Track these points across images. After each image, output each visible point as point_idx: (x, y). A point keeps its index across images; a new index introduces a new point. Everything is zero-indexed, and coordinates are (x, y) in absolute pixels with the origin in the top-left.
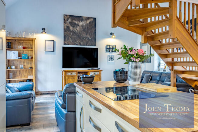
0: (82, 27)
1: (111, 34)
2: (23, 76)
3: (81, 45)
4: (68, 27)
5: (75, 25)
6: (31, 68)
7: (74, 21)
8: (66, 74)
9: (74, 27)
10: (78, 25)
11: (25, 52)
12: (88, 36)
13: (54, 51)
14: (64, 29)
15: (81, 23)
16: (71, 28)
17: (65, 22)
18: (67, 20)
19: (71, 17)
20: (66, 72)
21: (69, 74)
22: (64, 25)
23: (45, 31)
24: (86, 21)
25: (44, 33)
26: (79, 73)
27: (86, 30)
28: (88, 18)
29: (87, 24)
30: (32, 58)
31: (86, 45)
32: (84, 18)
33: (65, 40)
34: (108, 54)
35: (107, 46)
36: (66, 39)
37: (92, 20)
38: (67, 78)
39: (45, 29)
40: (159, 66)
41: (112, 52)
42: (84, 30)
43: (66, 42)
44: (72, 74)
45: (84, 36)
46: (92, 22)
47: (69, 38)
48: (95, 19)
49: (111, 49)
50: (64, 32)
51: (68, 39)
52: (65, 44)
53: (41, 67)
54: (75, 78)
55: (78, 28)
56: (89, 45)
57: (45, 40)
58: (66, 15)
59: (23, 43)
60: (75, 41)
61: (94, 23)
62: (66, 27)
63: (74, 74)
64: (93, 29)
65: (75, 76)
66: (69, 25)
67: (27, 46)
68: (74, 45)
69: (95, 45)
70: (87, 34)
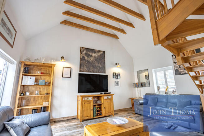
0: (95, 57)
1: (116, 64)
2: (37, 103)
3: (94, 72)
4: (83, 57)
5: (89, 56)
6: (47, 94)
7: (89, 53)
8: (82, 99)
9: (88, 57)
10: (92, 56)
11: (42, 77)
12: (100, 65)
13: (70, 77)
14: (80, 59)
15: (94, 55)
16: (86, 58)
17: (81, 53)
18: (83, 52)
19: (86, 49)
20: (83, 97)
21: (86, 99)
22: (80, 55)
23: (64, 59)
24: (97, 53)
25: (63, 60)
26: (94, 97)
27: (98, 60)
28: (99, 51)
29: (99, 56)
30: (50, 83)
31: (98, 73)
32: (96, 51)
33: (80, 68)
34: (115, 80)
35: (114, 73)
36: (82, 67)
37: (102, 52)
38: (83, 103)
39: (64, 57)
40: (158, 89)
41: (118, 78)
42: (96, 60)
43: (82, 70)
44: (88, 99)
45: (96, 65)
46: (103, 54)
47: (85, 66)
48: (104, 52)
49: (117, 76)
50: (80, 61)
51: (83, 67)
52: (80, 71)
53: (57, 92)
54: (91, 103)
55: (92, 58)
56: (100, 73)
57: (63, 67)
58: (82, 48)
59: (41, 69)
60: (89, 69)
61: (103, 55)
62: (82, 57)
63: (90, 99)
64: (103, 60)
65: (91, 101)
66: (84, 55)
67: (45, 72)
68: (88, 72)
69: (105, 73)
70: (98, 64)
